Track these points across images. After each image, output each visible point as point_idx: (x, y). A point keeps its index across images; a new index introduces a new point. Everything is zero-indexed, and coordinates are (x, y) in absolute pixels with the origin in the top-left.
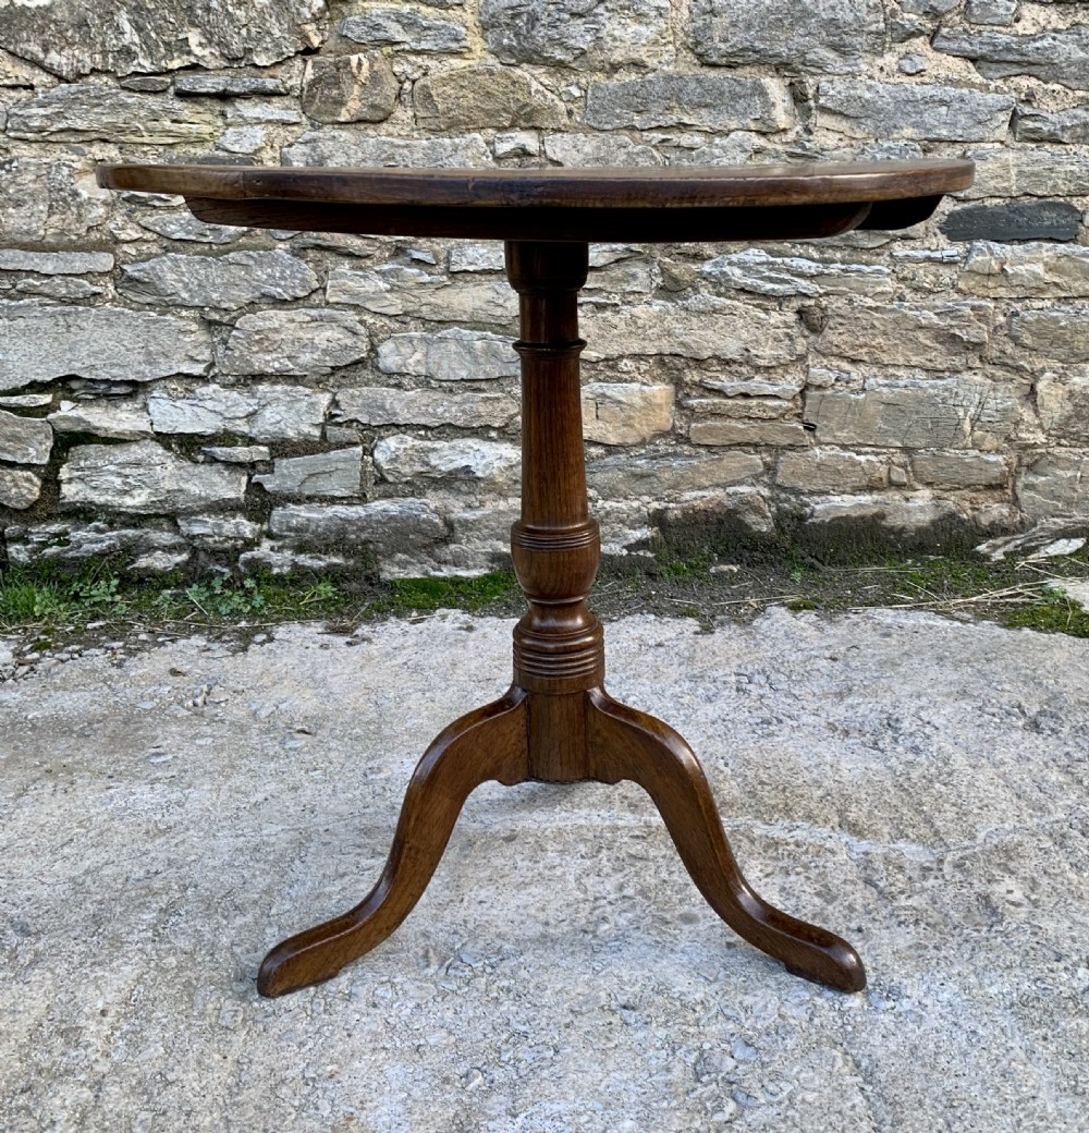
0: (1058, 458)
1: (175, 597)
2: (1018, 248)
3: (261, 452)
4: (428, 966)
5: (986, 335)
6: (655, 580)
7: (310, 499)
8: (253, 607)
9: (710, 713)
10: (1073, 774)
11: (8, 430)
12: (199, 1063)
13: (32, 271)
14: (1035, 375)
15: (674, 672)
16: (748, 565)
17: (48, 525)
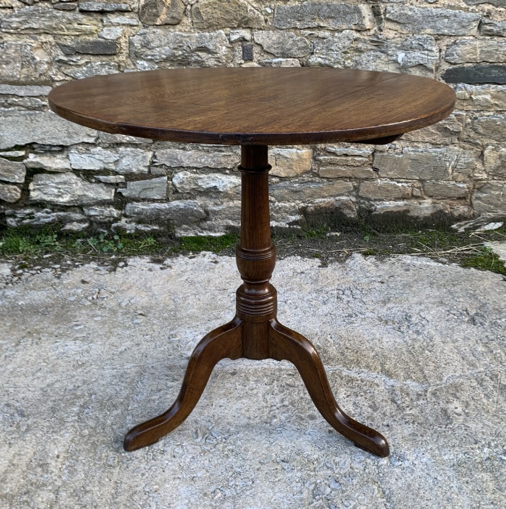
0: (492, 185)
1: (83, 243)
2: (479, 87)
3: (121, 179)
4: (197, 438)
5: (461, 128)
6: (301, 239)
7: (144, 200)
8: (118, 249)
9: (324, 310)
10: (489, 347)
11: (5, 167)
12: (99, 482)
13: (15, 95)
14: (484, 147)
15: (309, 287)
16: (345, 233)
17: (25, 209)
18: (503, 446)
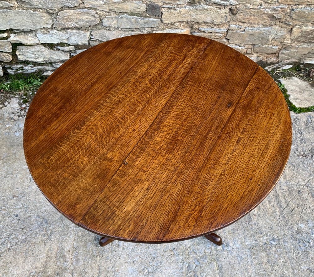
0: (292, 46)
3: (72, 48)
5: (283, 16)
14: (293, 26)
18: (273, 235)
